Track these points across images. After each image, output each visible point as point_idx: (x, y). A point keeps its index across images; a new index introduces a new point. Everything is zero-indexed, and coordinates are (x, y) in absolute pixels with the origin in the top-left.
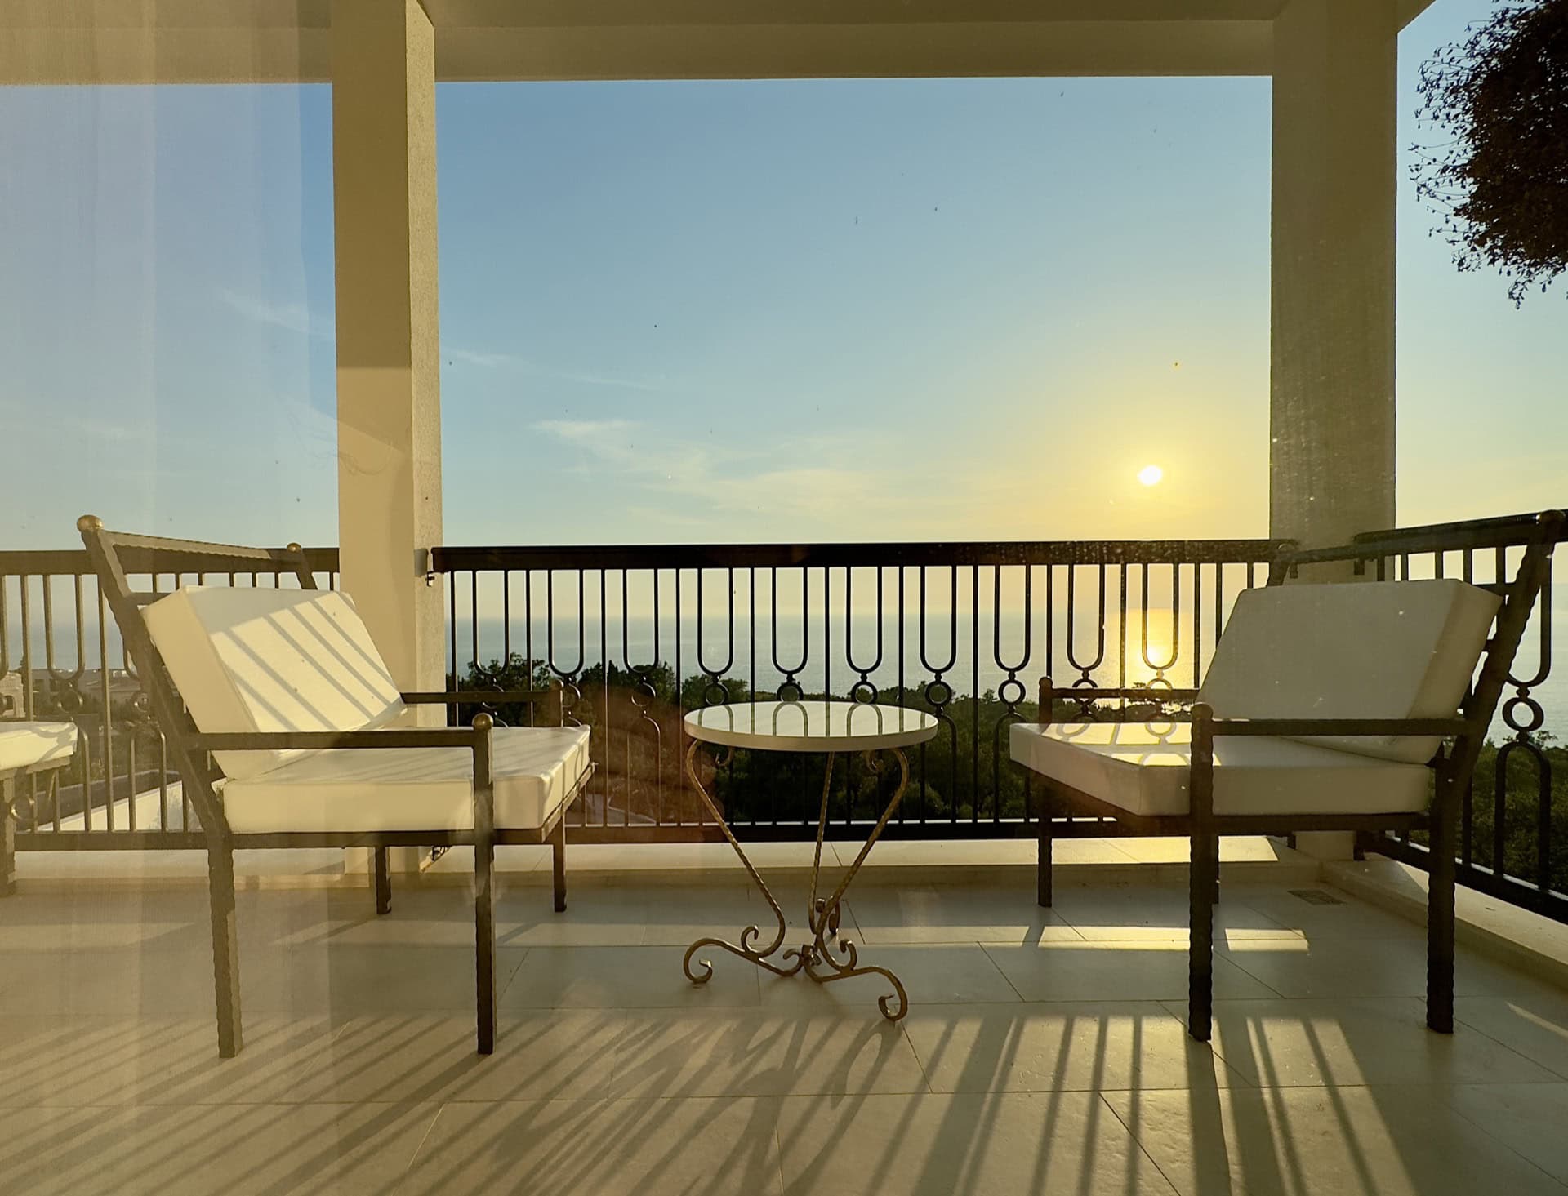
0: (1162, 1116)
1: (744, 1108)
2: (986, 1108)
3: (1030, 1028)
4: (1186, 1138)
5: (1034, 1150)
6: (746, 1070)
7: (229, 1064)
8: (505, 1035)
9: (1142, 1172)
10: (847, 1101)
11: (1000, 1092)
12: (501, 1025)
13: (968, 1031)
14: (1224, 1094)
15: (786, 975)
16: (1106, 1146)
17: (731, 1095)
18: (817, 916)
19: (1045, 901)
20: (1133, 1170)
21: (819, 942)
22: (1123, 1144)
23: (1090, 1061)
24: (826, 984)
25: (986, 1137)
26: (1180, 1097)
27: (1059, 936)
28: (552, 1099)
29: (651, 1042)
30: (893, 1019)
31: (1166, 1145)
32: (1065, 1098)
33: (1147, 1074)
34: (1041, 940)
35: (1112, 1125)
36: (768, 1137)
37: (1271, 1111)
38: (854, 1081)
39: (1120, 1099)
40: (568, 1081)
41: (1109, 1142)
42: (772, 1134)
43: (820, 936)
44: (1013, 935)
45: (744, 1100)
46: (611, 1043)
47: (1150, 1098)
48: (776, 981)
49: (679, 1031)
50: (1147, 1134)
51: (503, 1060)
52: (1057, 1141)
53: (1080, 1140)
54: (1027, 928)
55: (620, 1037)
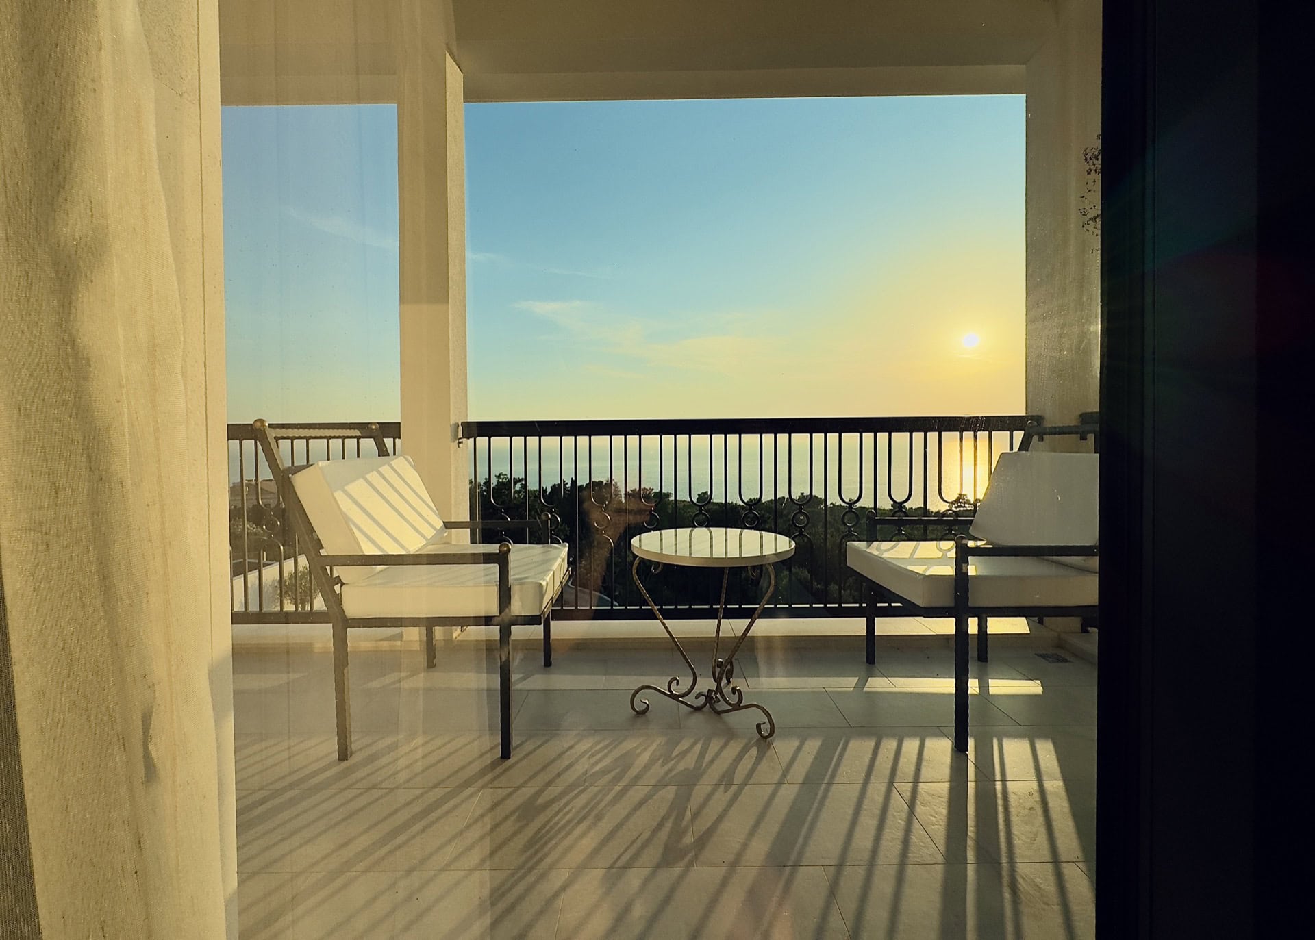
0: (931, 798)
1: (670, 793)
2: (820, 793)
3: (853, 744)
4: (944, 811)
5: (849, 818)
6: (670, 770)
7: (345, 764)
8: (517, 747)
9: (914, 831)
10: (734, 788)
11: (830, 784)
12: (515, 741)
13: (813, 746)
14: (971, 785)
15: (698, 709)
16: (894, 816)
17: (661, 784)
18: (718, 670)
19: (871, 660)
20: (908, 830)
21: (719, 689)
22: (904, 815)
23: (889, 765)
24: (722, 715)
25: (819, 810)
26: (944, 787)
27: (879, 684)
28: (550, 786)
29: (610, 751)
30: (766, 738)
31: (931, 815)
32: (870, 786)
33: (925, 772)
34: (866, 686)
35: (899, 804)
36: (685, 809)
37: (999, 795)
38: (739, 776)
39: (906, 788)
40: (559, 775)
41: (895, 814)
42: (687, 807)
43: (719, 683)
44: (848, 683)
45: (669, 787)
46: (585, 752)
47: (925, 787)
48: (691, 713)
49: (629, 745)
50: (920, 809)
51: (517, 762)
52: (863, 812)
53: (878, 812)
54: (857, 679)
55: (591, 748)
